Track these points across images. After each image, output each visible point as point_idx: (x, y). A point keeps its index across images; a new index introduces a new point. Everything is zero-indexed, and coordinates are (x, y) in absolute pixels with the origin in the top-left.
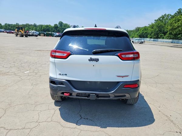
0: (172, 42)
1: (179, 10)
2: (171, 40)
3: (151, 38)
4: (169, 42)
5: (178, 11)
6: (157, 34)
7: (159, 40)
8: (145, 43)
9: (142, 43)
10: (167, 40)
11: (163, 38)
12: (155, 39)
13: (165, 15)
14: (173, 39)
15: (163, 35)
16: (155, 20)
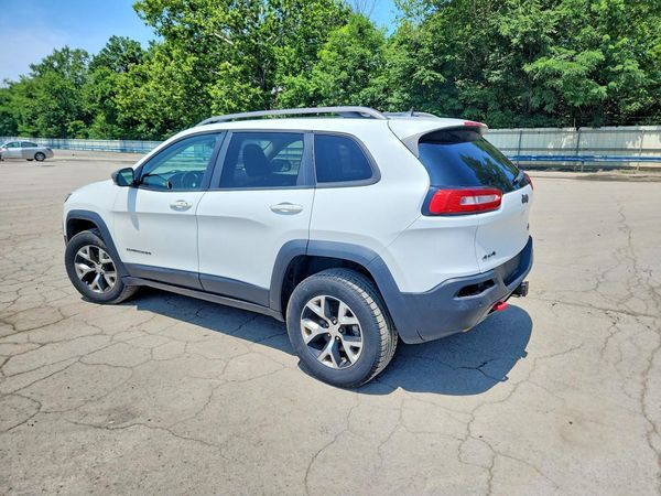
0: (123, 150)
1: (110, 39)
2: (117, 144)
3: (35, 135)
4: (113, 150)
5: (110, 43)
6: (61, 121)
7: (73, 142)
8: (55, 158)
9: (40, 156)
10: (104, 143)
11: (86, 136)
12: (56, 141)
13: (67, 50)
14: (123, 138)
15: (80, 123)
16: (33, 67)
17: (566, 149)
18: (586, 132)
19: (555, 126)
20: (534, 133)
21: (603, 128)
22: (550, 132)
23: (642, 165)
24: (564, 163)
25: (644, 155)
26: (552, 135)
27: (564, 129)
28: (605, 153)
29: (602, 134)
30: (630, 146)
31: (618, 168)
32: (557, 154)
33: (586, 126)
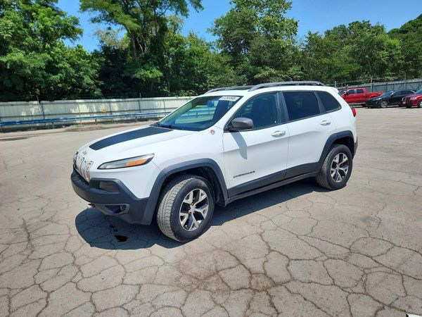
17: (36, 116)
18: (45, 104)
19: (24, 100)
20: (8, 105)
21: (56, 101)
22: (21, 105)
23: (83, 121)
24: (38, 125)
25: (82, 116)
26: (23, 107)
27: (30, 102)
28: (65, 116)
29: (56, 105)
30: (73, 112)
31: (73, 124)
32: (30, 119)
33: (45, 100)
